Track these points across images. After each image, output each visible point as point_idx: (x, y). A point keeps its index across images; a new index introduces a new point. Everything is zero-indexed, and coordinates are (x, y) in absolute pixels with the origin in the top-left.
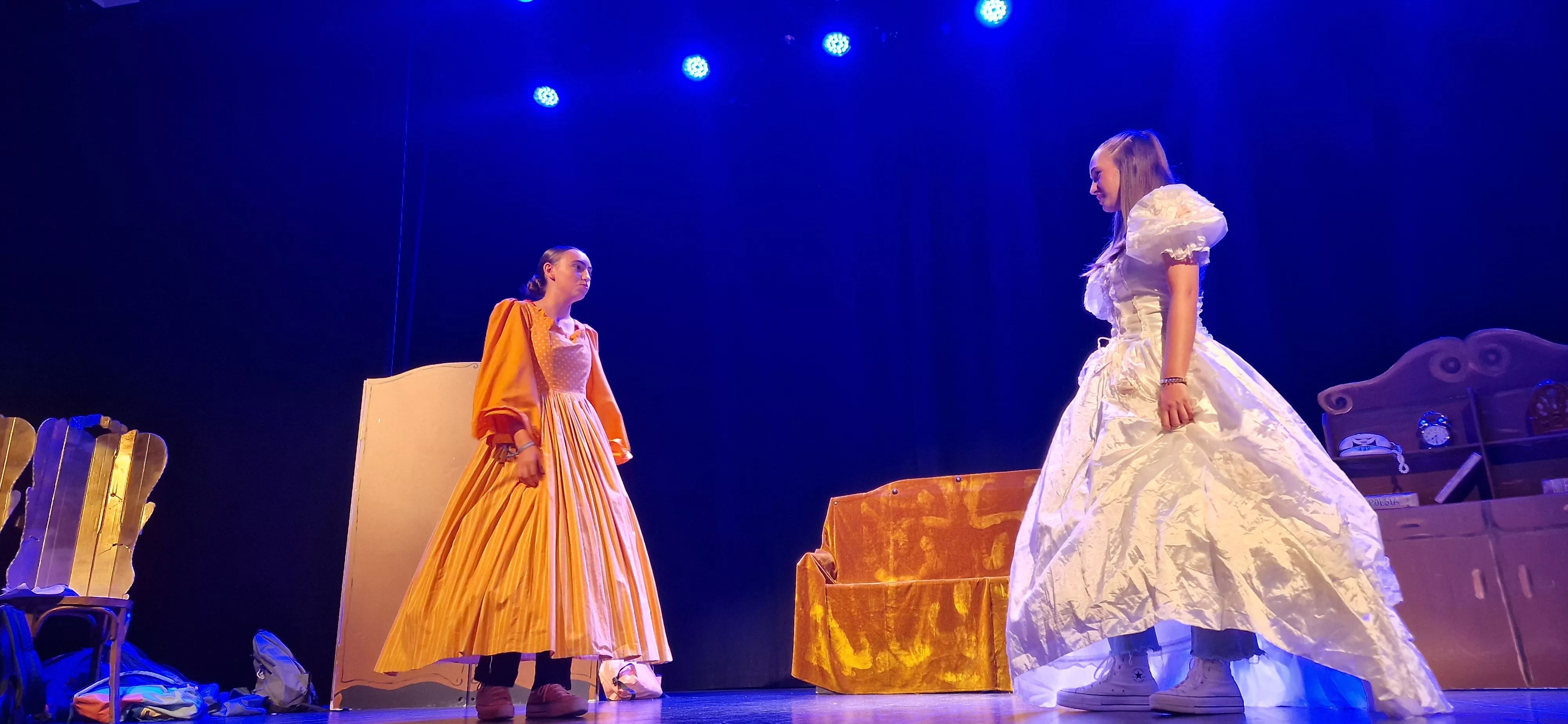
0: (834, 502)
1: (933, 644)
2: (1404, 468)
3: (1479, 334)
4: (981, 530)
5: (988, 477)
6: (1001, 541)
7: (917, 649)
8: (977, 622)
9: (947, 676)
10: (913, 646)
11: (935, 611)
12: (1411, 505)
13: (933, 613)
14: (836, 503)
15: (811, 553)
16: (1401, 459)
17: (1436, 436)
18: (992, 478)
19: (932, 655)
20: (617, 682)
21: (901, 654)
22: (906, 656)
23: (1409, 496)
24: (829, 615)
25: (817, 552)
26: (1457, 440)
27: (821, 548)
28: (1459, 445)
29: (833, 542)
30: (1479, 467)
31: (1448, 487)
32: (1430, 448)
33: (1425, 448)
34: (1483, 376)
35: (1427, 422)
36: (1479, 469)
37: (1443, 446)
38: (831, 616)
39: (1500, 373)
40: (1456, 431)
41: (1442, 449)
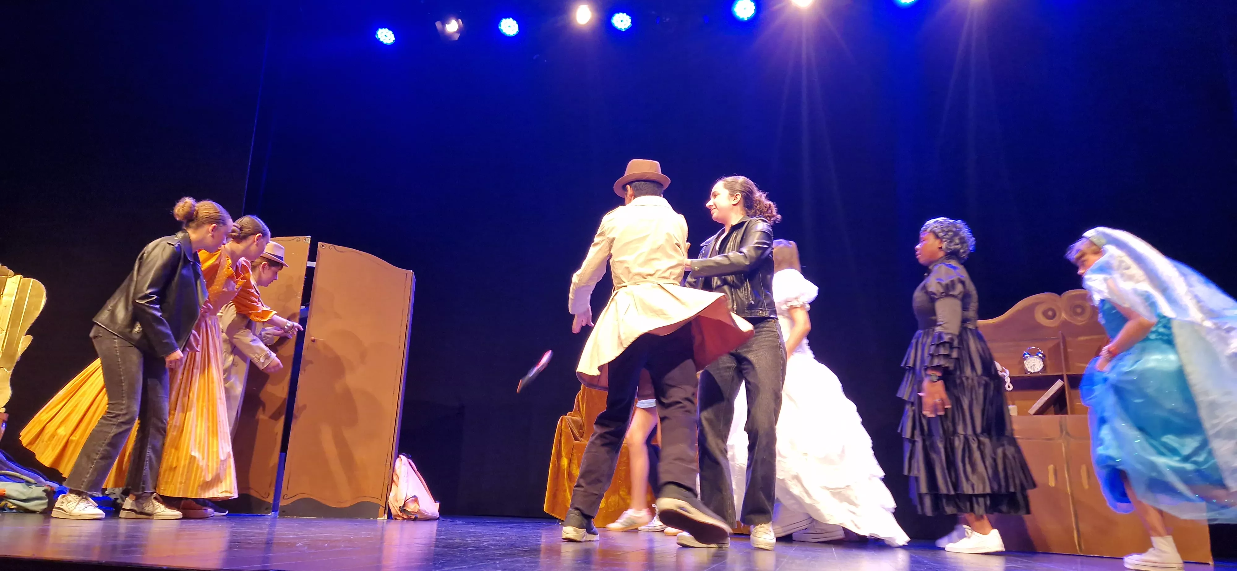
15: (566, 416)
17: (1034, 365)
20: (403, 508)
24: (574, 465)
25: (568, 415)
26: (1048, 369)
27: (572, 412)
28: (1050, 373)
29: (583, 409)
30: (1062, 390)
31: (1038, 404)
32: (1029, 373)
33: (1026, 373)
34: (1070, 323)
35: (1028, 354)
36: (1061, 392)
37: (1038, 372)
38: (576, 466)
39: (1083, 323)
40: (1048, 362)
41: (1038, 375)
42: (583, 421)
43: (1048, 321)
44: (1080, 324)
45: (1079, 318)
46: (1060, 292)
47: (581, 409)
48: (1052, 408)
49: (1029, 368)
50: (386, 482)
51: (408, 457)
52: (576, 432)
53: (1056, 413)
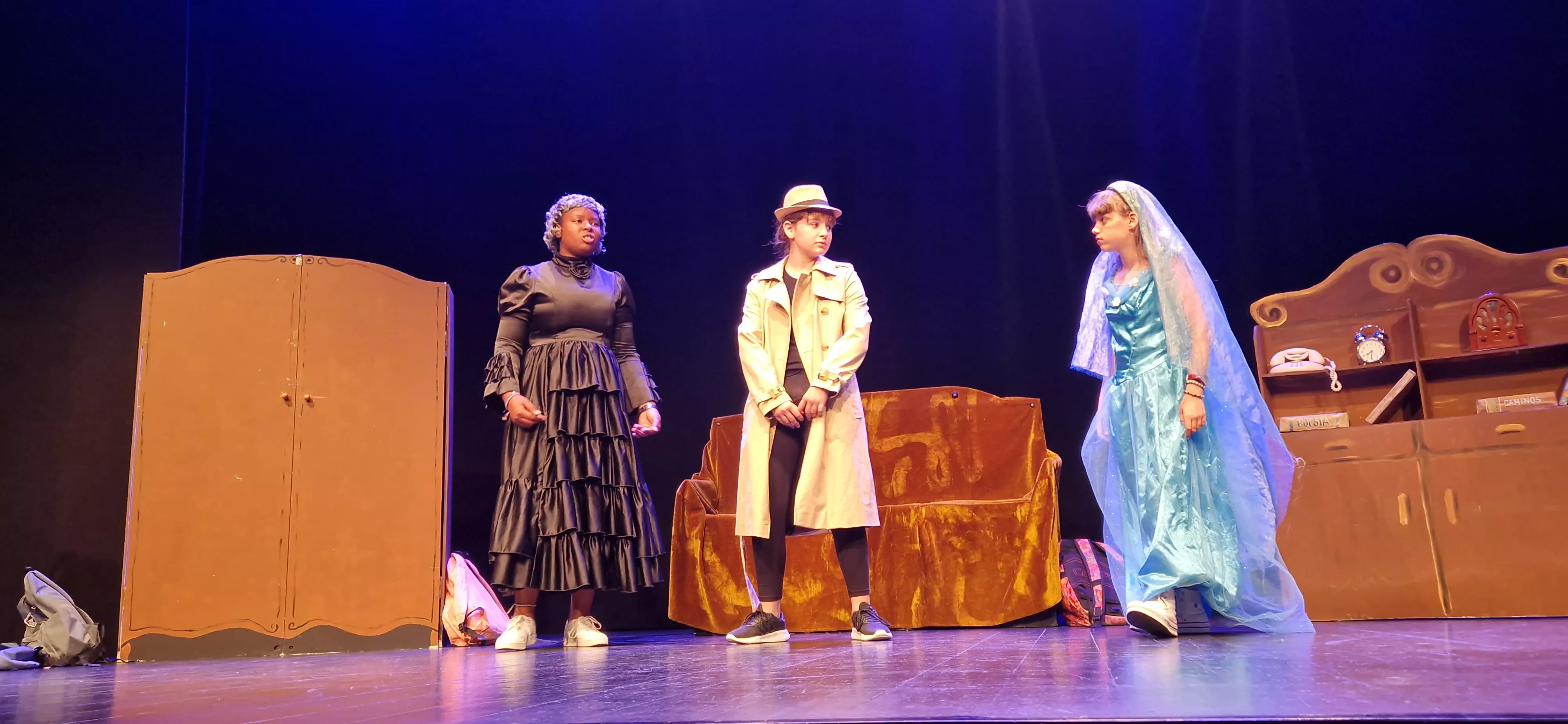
0: (715, 423)
1: (824, 579)
2: (1336, 384)
3: (1422, 240)
4: (881, 453)
5: (889, 396)
6: (903, 466)
7: (807, 585)
8: (875, 555)
9: (840, 614)
10: (803, 581)
11: (829, 542)
12: (1341, 426)
13: (827, 545)
14: (719, 424)
15: (689, 480)
16: (1334, 377)
17: (1371, 351)
18: (896, 396)
19: (825, 591)
20: (464, 627)
21: (789, 590)
22: (794, 591)
23: (1338, 415)
24: (708, 549)
25: (694, 478)
26: (1393, 356)
27: (700, 473)
28: (1394, 361)
29: (715, 467)
30: (1413, 385)
31: (1380, 407)
32: (1365, 364)
33: (1360, 365)
34: (1423, 286)
35: (1363, 336)
36: (1413, 387)
37: (1378, 362)
38: (710, 550)
39: (1442, 283)
40: (1392, 346)
41: (1377, 365)
42: (716, 484)
43: (1390, 284)
44: (1436, 286)
45: (1435, 278)
46: (1405, 241)
47: (713, 468)
48: (1400, 412)
49: (1364, 356)
50: (437, 594)
51: (465, 557)
52: (707, 500)
53: (1406, 419)
